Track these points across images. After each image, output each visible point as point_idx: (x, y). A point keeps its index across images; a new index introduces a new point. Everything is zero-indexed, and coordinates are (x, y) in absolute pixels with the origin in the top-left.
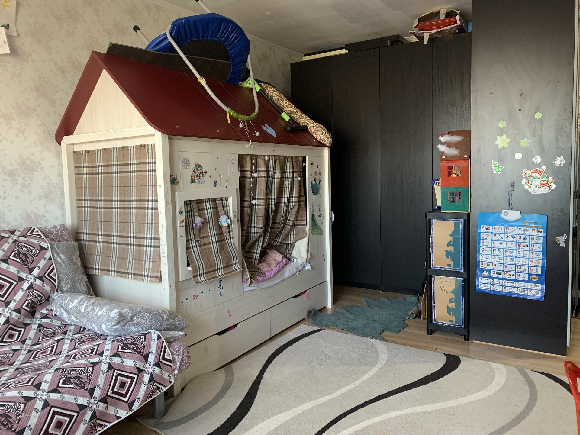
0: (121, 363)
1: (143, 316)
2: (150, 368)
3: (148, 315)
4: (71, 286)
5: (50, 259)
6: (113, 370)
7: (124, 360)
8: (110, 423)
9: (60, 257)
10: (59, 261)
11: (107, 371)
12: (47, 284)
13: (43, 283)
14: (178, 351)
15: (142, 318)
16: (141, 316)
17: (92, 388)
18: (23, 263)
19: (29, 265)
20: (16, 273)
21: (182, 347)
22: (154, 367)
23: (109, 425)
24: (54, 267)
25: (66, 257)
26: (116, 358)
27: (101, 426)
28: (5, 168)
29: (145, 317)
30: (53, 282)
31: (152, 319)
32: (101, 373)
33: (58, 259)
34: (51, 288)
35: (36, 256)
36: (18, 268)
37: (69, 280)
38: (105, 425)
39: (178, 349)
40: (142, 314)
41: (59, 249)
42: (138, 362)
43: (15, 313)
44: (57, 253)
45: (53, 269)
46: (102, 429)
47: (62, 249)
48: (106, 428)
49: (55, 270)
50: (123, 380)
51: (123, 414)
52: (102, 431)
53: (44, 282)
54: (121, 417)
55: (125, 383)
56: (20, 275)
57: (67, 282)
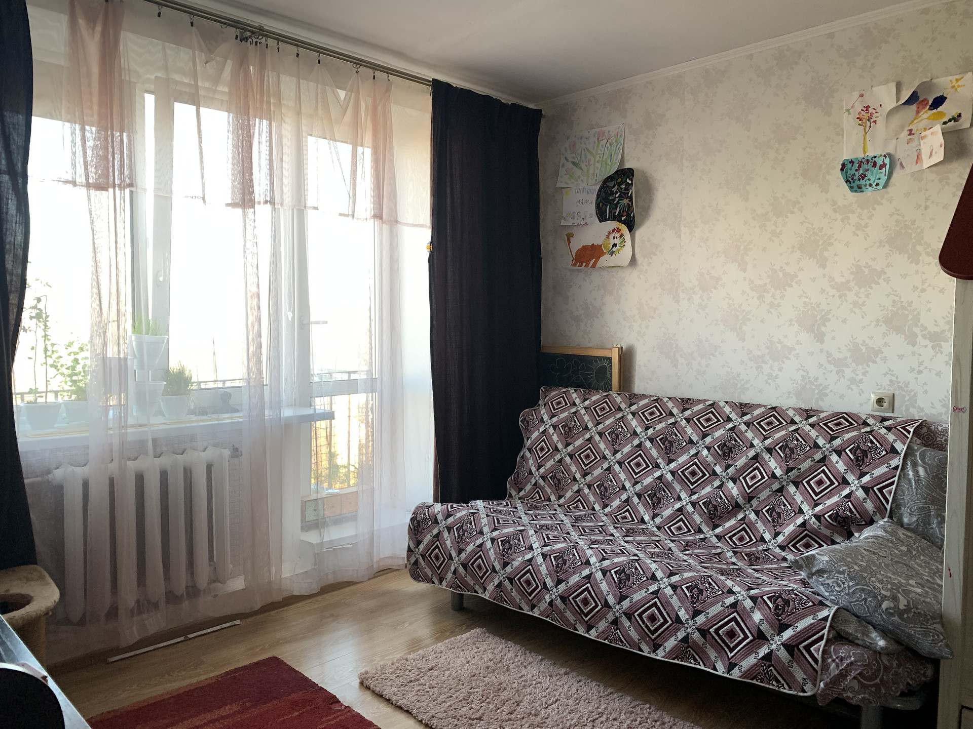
0: (749, 610)
1: (841, 581)
2: (776, 643)
3: (851, 584)
4: (917, 520)
5: (896, 468)
6: (733, 610)
7: (756, 610)
8: (705, 665)
9: (916, 473)
10: (911, 477)
11: (727, 607)
12: (870, 500)
13: (866, 496)
14: (842, 659)
15: (837, 582)
16: (838, 579)
17: (699, 611)
18: (857, 462)
19: (864, 467)
20: (842, 471)
21: (852, 659)
22: (781, 647)
23: (702, 667)
24: (894, 482)
25: (928, 475)
26: (750, 601)
27: (695, 660)
28: (926, 328)
29: (844, 584)
30: (884, 502)
31: (854, 593)
32: (721, 603)
33: (911, 473)
34: (877, 508)
35: (878, 459)
36: (847, 466)
37: (914, 509)
38: (699, 662)
39: (843, 655)
40: (842, 576)
41: (923, 460)
42: (765, 623)
43: (813, 519)
44: (915, 465)
45: (892, 483)
46: (695, 664)
47: (928, 460)
48: (698, 667)
49: (894, 487)
50: (735, 629)
51: (721, 670)
52: (693, 665)
53: (868, 496)
54: (717, 671)
55: (736, 635)
56: (846, 476)
57: (911, 510)
